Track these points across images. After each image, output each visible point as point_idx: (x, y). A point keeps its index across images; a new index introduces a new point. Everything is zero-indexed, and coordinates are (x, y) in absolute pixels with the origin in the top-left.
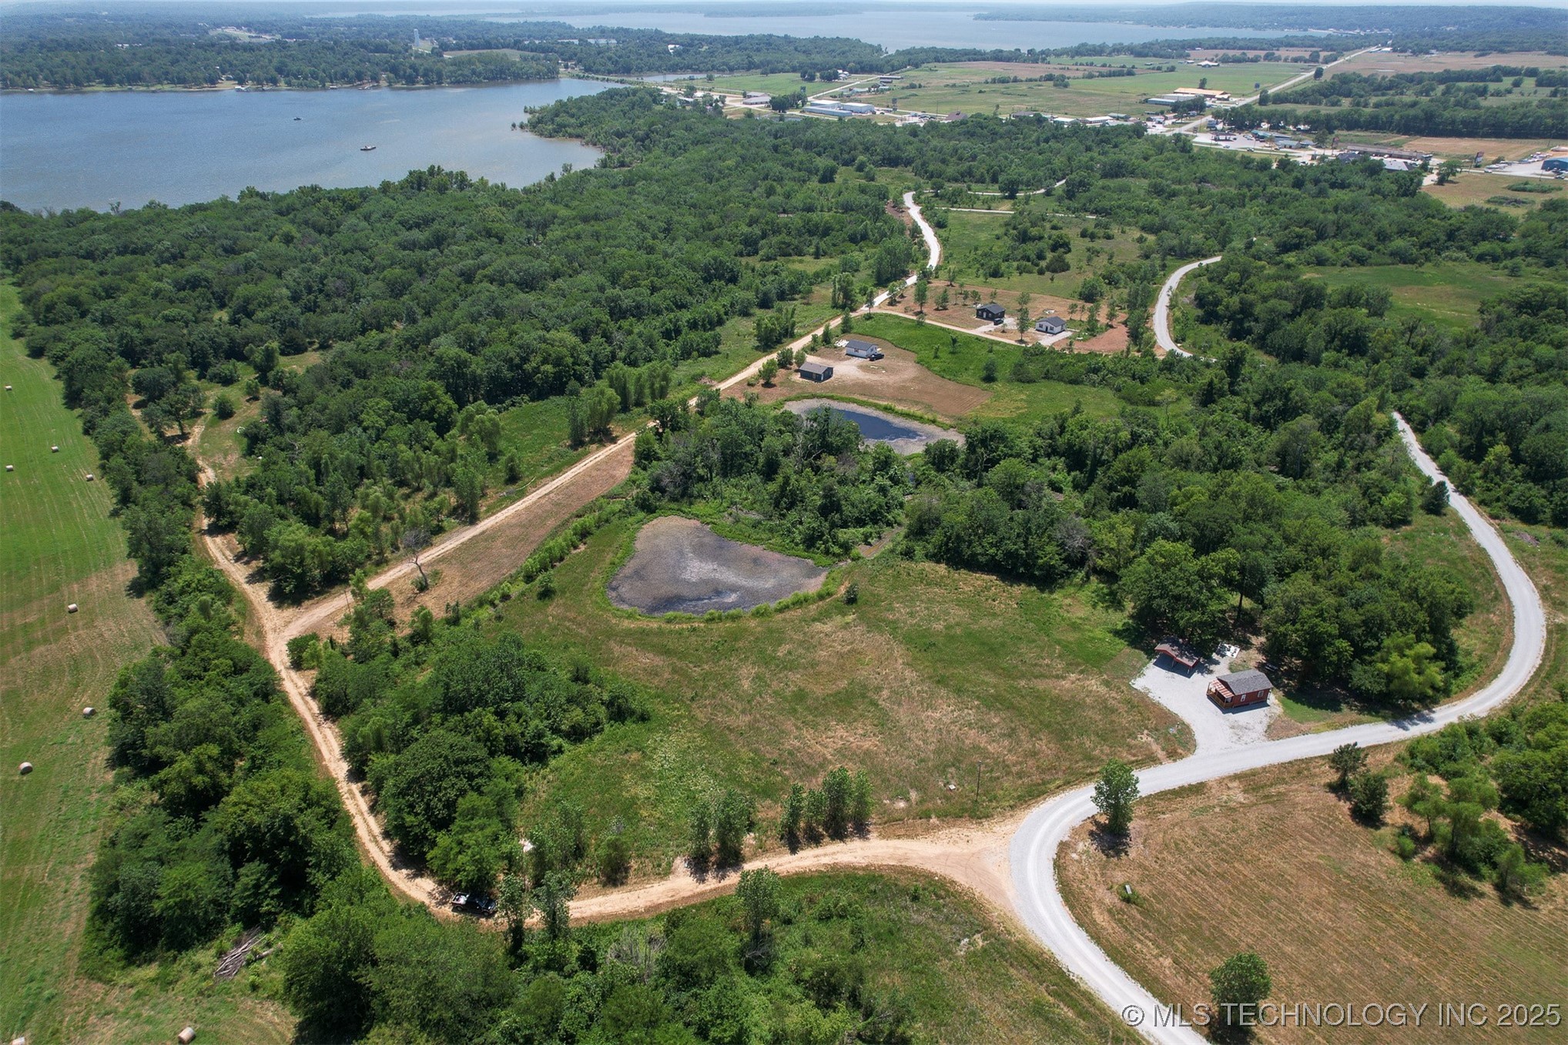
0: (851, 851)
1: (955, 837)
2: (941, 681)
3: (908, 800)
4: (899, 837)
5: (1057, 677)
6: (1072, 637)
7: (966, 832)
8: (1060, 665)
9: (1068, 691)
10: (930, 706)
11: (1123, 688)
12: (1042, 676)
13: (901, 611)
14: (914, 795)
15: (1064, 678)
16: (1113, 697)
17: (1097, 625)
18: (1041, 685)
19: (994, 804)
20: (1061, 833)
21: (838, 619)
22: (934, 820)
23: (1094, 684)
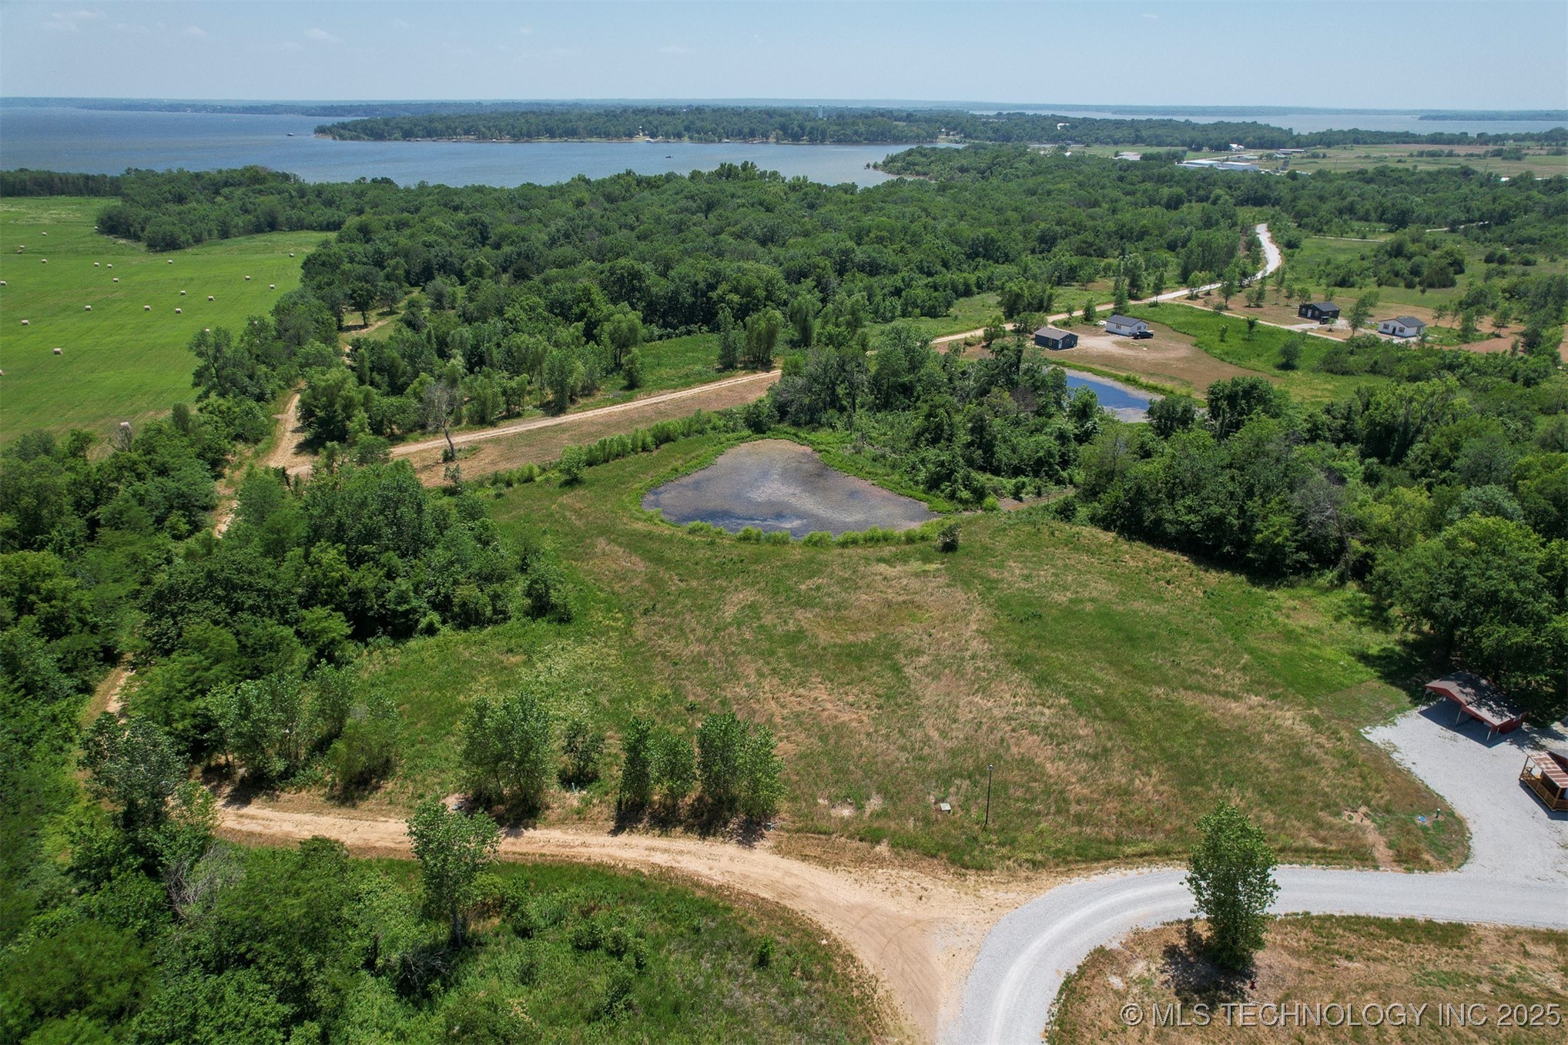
0: (711, 857)
1: (901, 885)
2: (1022, 663)
3: (860, 808)
4: (804, 858)
5: (1225, 695)
6: (1278, 648)
7: (927, 882)
8: (1238, 680)
9: (1236, 717)
10: (984, 691)
11: (1344, 734)
12: (1201, 689)
13: (1014, 571)
14: (875, 803)
15: (1236, 698)
16: (1319, 744)
17: (1333, 641)
18: (1189, 700)
19: (1004, 851)
20: (1110, 933)
21: (916, 565)
22: (883, 849)
23: (1290, 719)
